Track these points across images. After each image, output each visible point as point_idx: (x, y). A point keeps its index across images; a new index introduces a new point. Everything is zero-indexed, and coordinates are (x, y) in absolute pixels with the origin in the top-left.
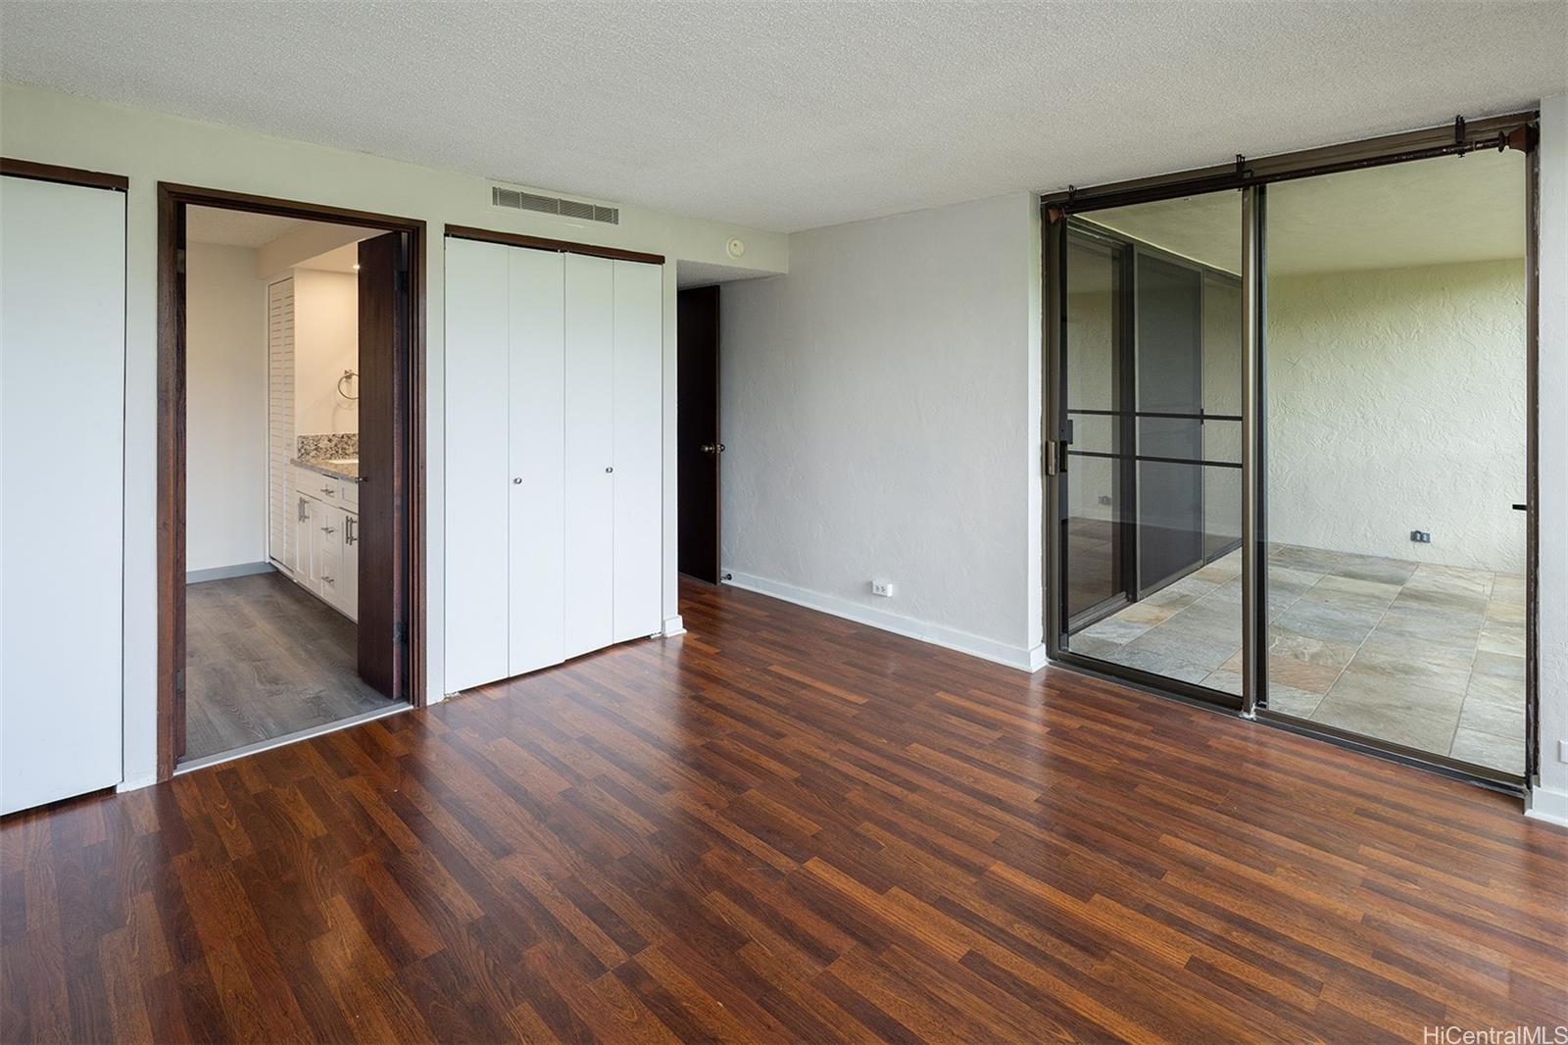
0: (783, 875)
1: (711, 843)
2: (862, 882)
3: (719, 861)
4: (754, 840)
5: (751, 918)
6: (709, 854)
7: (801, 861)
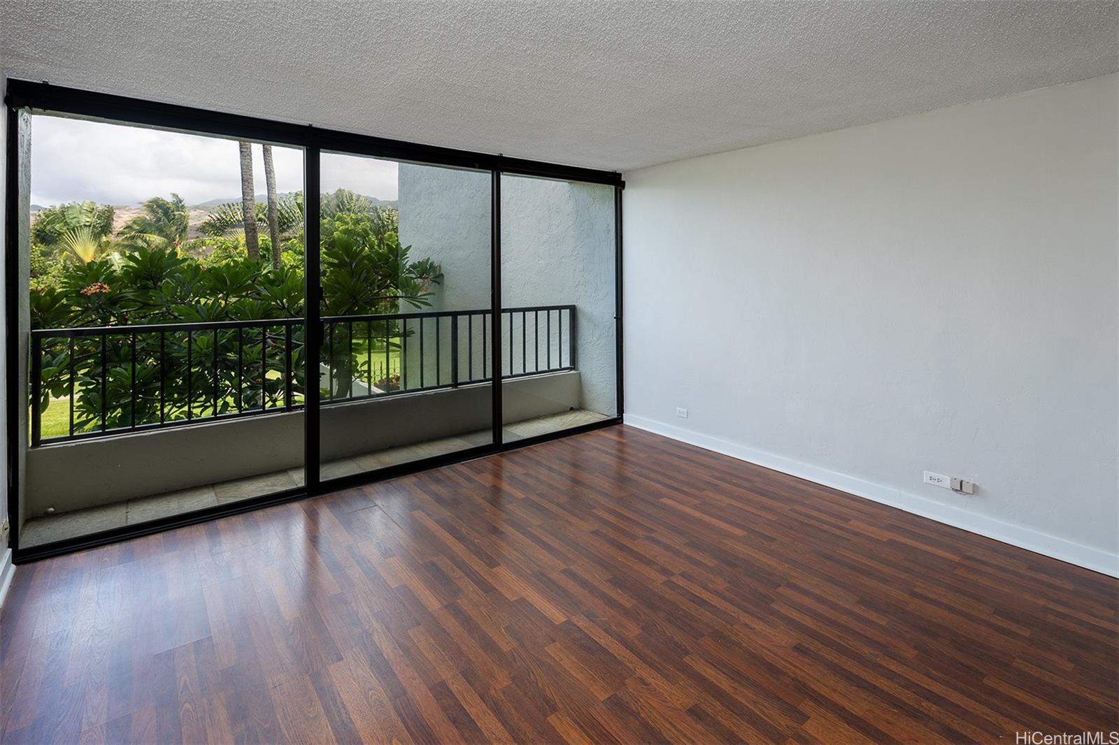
0: (583, 613)
1: (636, 641)
2: (532, 605)
3: (628, 627)
4: (602, 642)
5: (606, 591)
6: (637, 633)
7: (569, 622)
